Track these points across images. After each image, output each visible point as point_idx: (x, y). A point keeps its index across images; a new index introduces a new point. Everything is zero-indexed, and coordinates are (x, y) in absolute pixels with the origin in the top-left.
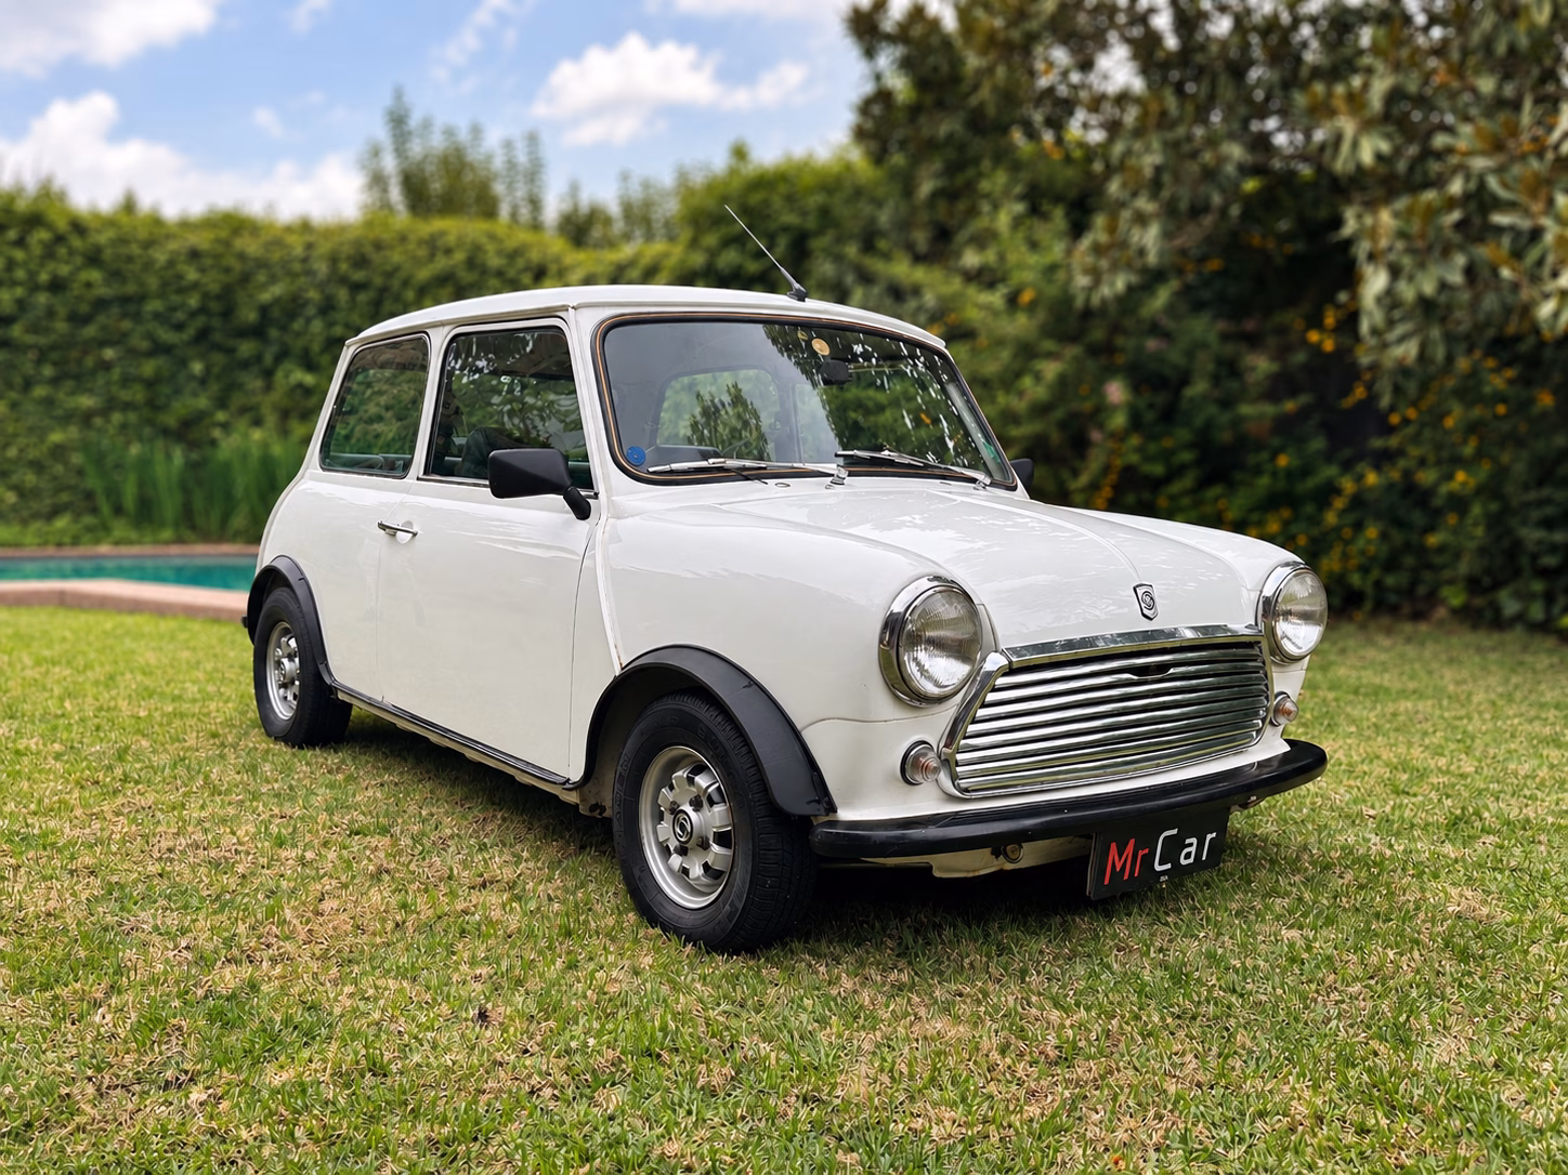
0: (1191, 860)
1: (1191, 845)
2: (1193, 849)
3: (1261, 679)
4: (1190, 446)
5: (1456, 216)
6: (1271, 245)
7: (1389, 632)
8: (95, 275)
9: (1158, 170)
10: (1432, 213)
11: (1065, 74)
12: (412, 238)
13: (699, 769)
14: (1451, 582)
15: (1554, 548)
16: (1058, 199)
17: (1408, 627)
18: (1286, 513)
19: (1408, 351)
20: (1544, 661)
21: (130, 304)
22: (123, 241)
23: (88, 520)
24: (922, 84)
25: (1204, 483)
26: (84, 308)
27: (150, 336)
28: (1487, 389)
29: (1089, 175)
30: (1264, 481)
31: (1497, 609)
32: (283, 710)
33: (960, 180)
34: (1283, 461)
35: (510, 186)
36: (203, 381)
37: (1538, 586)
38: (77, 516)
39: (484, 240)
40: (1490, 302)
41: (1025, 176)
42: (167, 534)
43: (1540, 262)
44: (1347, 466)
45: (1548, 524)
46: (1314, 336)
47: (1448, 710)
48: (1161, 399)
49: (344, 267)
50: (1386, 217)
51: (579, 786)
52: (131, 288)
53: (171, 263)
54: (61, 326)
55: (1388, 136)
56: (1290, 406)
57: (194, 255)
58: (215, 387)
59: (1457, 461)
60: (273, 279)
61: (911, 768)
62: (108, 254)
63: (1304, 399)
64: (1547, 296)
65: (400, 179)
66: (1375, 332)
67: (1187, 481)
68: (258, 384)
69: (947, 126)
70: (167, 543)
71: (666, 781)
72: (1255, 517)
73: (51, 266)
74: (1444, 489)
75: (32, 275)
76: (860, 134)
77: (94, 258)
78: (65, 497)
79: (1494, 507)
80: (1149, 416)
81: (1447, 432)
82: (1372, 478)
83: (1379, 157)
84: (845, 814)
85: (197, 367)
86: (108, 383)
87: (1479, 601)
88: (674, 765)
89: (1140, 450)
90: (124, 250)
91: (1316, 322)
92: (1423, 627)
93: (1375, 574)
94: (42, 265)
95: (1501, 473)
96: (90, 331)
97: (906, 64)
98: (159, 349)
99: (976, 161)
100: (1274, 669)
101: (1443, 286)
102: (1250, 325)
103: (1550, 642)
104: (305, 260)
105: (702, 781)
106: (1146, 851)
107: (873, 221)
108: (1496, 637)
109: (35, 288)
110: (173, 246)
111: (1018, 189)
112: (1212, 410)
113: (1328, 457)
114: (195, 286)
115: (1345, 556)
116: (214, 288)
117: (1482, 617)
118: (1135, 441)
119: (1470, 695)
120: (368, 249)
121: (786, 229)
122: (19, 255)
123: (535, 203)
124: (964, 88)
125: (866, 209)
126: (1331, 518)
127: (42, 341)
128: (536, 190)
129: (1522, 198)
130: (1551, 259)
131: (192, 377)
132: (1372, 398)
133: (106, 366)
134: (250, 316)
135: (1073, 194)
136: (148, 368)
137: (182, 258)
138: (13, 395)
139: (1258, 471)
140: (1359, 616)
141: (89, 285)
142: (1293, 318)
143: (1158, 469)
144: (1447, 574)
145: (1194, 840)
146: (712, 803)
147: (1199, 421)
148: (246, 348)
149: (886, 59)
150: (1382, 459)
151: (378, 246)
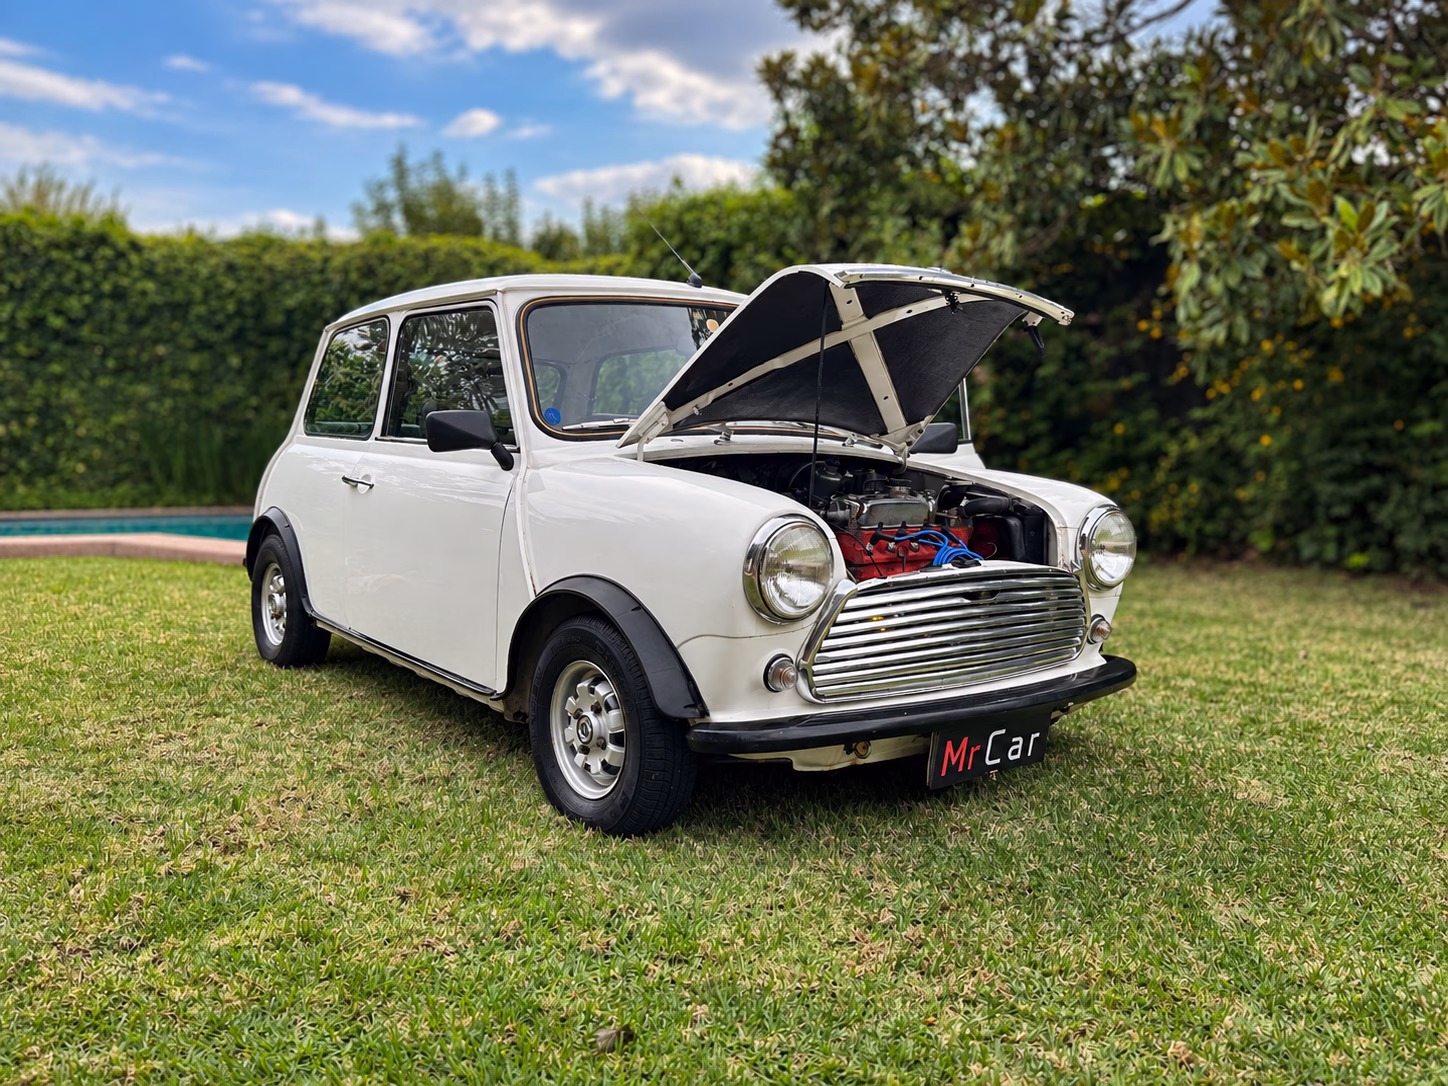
0: (1018, 756)
1: (1018, 743)
2: (1020, 746)
3: (1079, 603)
4: (1045, 418)
5: (1255, 220)
6: (1110, 251)
7: (1208, 569)
8: (150, 286)
9: (1012, 186)
10: (1235, 218)
11: (941, 112)
12: (410, 253)
13: (598, 680)
14: (1259, 528)
15: (1343, 500)
16: (934, 214)
17: (1224, 567)
18: (1124, 473)
19: (1219, 333)
20: (1334, 593)
21: (179, 310)
22: (173, 258)
23: (145, 487)
24: (824, 123)
25: (1057, 448)
26: (141, 312)
27: (194, 336)
28: (1287, 367)
29: (961, 195)
30: (1105, 446)
31: (1296, 550)
32: (274, 638)
33: (854, 201)
34: (1119, 429)
35: (492, 211)
36: (240, 372)
37: (1331, 531)
38: (136, 483)
39: (467, 255)
40: (1285, 293)
41: (907, 196)
42: (209, 498)
43: (1323, 257)
44: (1174, 432)
45: (1339, 479)
46: (1143, 325)
47: (1253, 632)
48: (1021, 380)
49: (354, 276)
50: (1197, 222)
51: (503, 697)
52: (179, 296)
53: (212, 276)
54: (122, 328)
55: (1200, 157)
56: (1125, 383)
57: (231, 268)
58: (248, 376)
59: (1262, 428)
60: (296, 289)
61: (772, 678)
62: (160, 269)
63: (1139, 377)
64: (1330, 285)
65: (401, 206)
66: (1189, 318)
67: (1043, 447)
68: (286, 374)
69: (843, 155)
70: (209, 505)
71: (571, 691)
72: (1097, 476)
73: (113, 277)
74: (1253, 450)
75: (97, 285)
76: (773, 164)
77: (149, 272)
78: (124, 468)
79: (1294, 466)
80: (1011, 393)
81: (1255, 404)
82: (1194, 443)
83: (1192, 172)
84: (717, 717)
85: (235, 361)
86: (161, 374)
87: (1283, 544)
88: (578, 677)
89: (1004, 420)
90: (172, 265)
91: (1145, 313)
92: (1237, 566)
93: (1197, 522)
94: (105, 278)
95: (1299, 438)
96: (146, 331)
97: (811, 106)
98: (201, 346)
99: (868, 183)
100: (1090, 594)
101: (1245, 279)
102: (1093, 318)
103: (1341, 577)
104: (322, 271)
105: (601, 690)
106: (978, 748)
107: (784, 235)
108: (1296, 574)
109: (99, 296)
110: (213, 261)
111: (902, 208)
112: (1063, 387)
113: (1158, 426)
114: (232, 293)
115: (1172, 508)
116: (248, 296)
117: (1283, 557)
118: (999, 413)
119: (1271, 621)
120: (374, 262)
121: (715, 242)
122: (86, 269)
123: (512, 225)
124: (857, 124)
125: (780, 225)
126: (1160, 476)
127: (107, 340)
128: (513, 215)
129: (1308, 203)
130: (1333, 253)
131: (229, 369)
132: (1192, 376)
133: (160, 360)
134: (278, 319)
135: (948, 211)
136: (194, 362)
137: (221, 270)
138: (83, 384)
139: (1099, 437)
140: (1184, 557)
141: (144, 293)
142: (1127, 311)
143: (1017, 437)
144: (1256, 522)
145: (1020, 739)
146: (608, 708)
147: (1052, 396)
148: (275, 345)
149: (793, 101)
150: (1201, 427)
151: (382, 259)
